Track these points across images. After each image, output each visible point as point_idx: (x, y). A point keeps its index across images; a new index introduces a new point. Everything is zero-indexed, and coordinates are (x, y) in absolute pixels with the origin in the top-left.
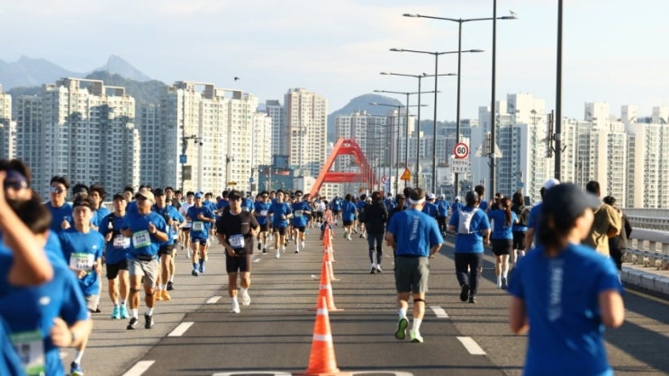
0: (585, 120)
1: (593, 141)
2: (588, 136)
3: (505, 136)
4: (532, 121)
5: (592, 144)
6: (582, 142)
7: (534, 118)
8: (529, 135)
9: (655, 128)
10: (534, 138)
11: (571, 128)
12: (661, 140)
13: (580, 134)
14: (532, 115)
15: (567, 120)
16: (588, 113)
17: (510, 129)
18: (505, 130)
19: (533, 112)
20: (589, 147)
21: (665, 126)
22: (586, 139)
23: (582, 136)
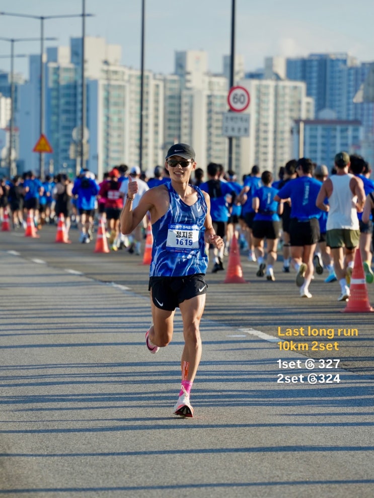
0: (176, 73)
1: (186, 104)
2: (180, 98)
3: (68, 95)
4: (104, 76)
5: (185, 108)
6: (171, 105)
7: (107, 72)
8: (101, 94)
9: (267, 87)
10: (107, 100)
11: (157, 86)
12: (276, 104)
13: (169, 93)
14: (105, 67)
15: (151, 75)
16: (180, 63)
17: (74, 86)
18: (68, 87)
19: (106, 62)
20: (180, 113)
21: (281, 84)
22: (176, 102)
23: (171, 97)
